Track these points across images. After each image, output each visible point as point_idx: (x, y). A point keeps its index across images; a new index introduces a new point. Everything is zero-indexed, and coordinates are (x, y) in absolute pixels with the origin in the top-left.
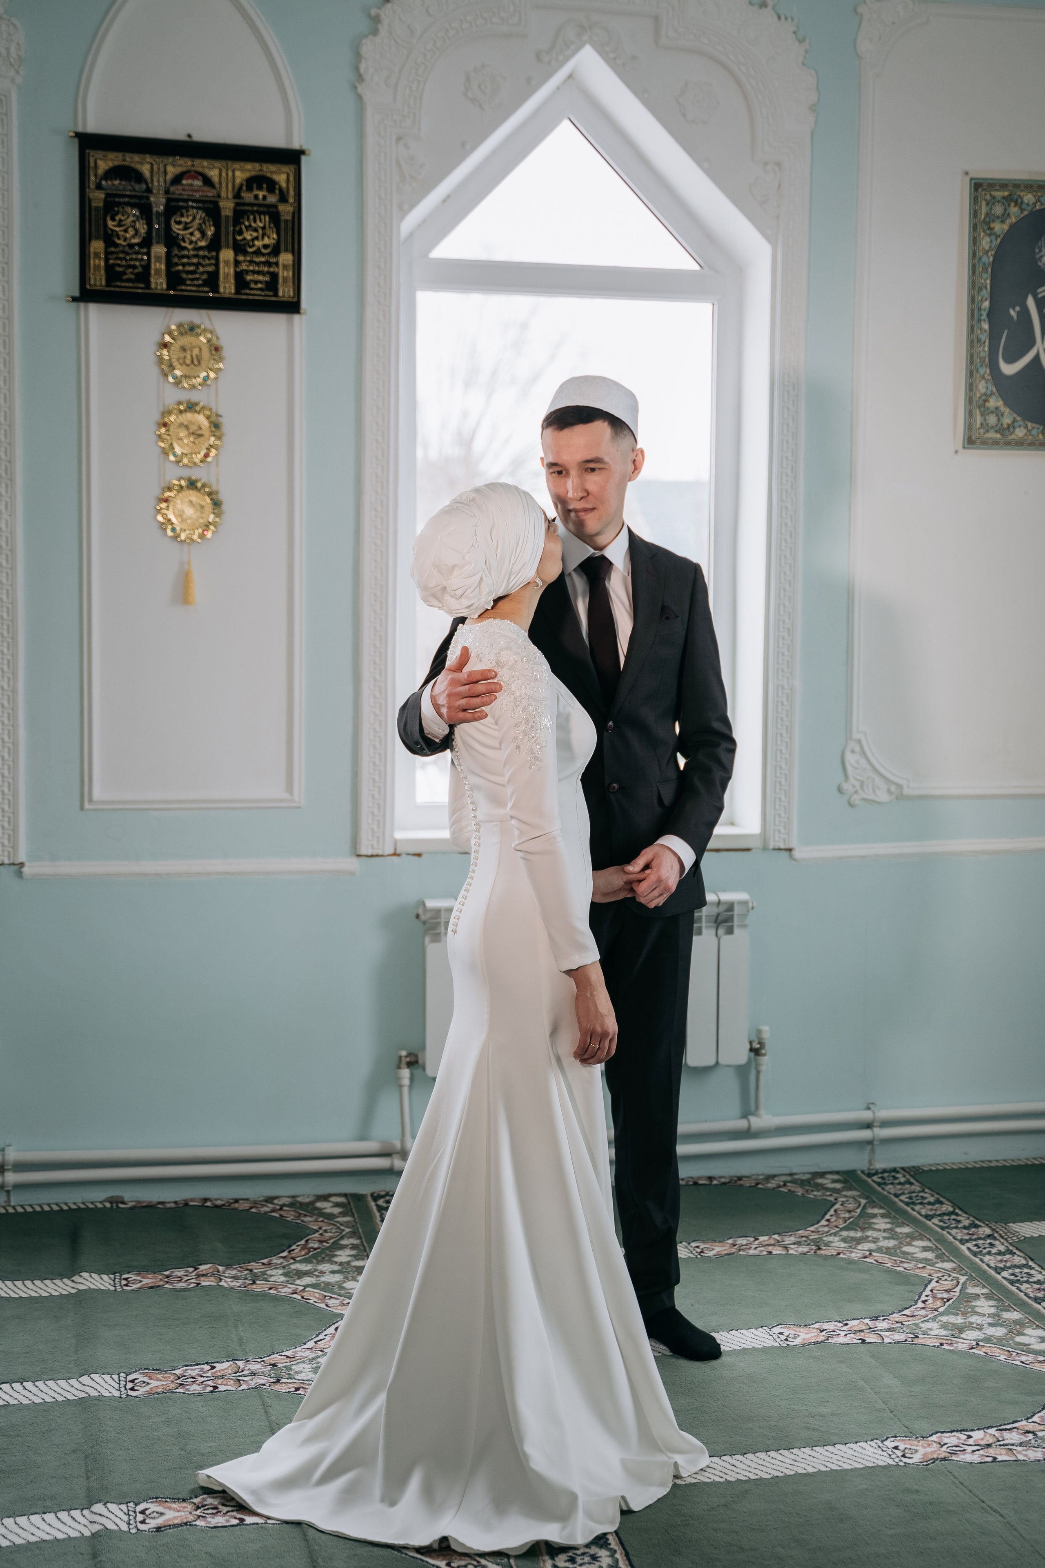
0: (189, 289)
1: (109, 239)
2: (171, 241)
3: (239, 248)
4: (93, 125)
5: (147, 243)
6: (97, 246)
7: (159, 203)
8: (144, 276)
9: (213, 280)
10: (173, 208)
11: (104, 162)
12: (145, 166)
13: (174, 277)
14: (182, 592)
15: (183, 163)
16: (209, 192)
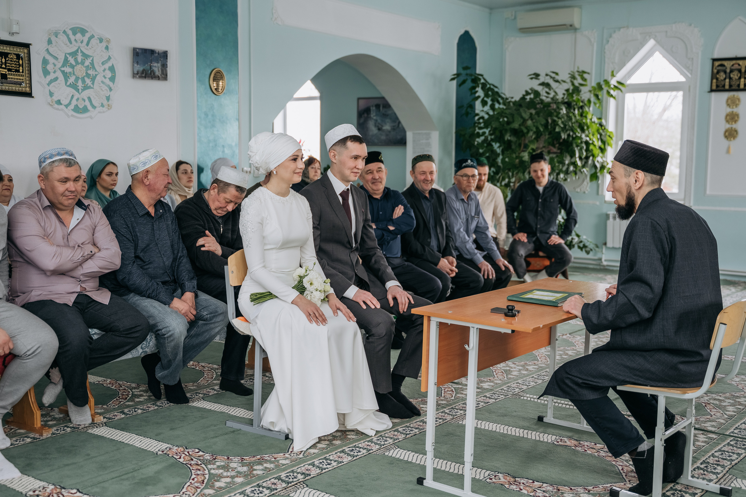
0: (734, 88)
1: (717, 79)
2: (730, 78)
4: (716, 56)
5: (725, 79)
6: (715, 81)
7: (728, 71)
8: (724, 86)
9: (739, 85)
10: (732, 71)
11: (717, 63)
12: (725, 63)
13: (730, 86)
14: (728, 151)
15: (734, 62)
16: (739, 67)
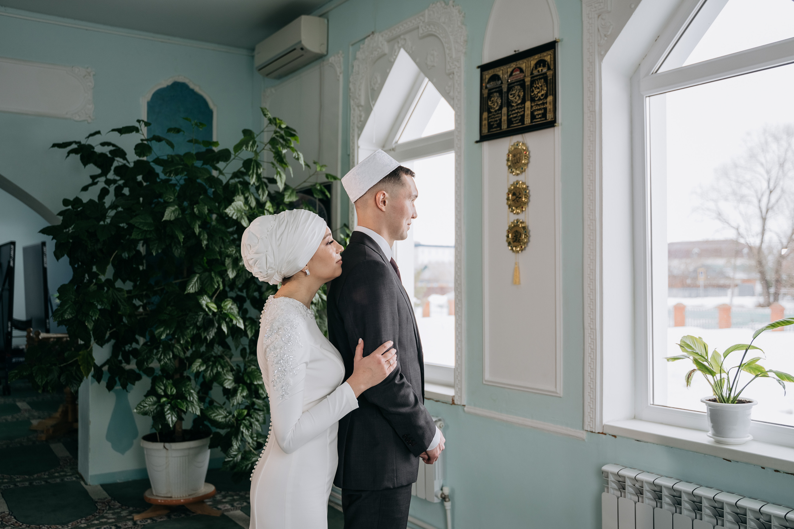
0: (514, 126)
1: (489, 110)
2: (509, 104)
3: (532, 100)
4: (487, 60)
5: (501, 108)
6: (485, 115)
7: (505, 88)
8: (499, 125)
9: (522, 119)
10: (510, 89)
11: (488, 75)
12: (500, 71)
13: (510, 122)
14: (516, 281)
15: (513, 65)
16: (522, 75)
